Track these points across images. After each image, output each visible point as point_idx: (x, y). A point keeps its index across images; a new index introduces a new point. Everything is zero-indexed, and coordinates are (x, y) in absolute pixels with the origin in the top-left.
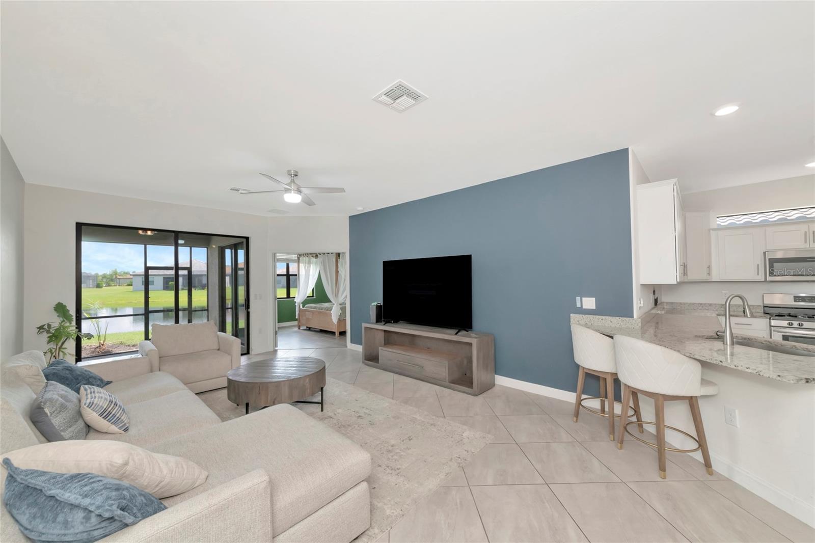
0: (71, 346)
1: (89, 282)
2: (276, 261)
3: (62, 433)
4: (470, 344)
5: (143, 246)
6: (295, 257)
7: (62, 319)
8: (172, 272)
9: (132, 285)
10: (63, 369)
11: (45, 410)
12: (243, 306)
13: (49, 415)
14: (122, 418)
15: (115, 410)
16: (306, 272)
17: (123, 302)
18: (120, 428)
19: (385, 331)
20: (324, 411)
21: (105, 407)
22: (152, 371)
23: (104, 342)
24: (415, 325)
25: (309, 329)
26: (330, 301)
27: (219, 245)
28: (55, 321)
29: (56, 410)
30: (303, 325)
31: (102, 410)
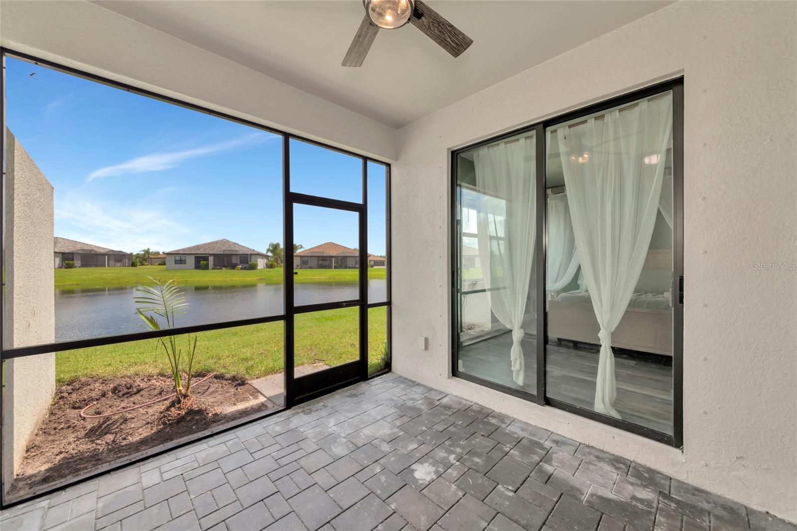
1: (125, 261)
9: (165, 264)
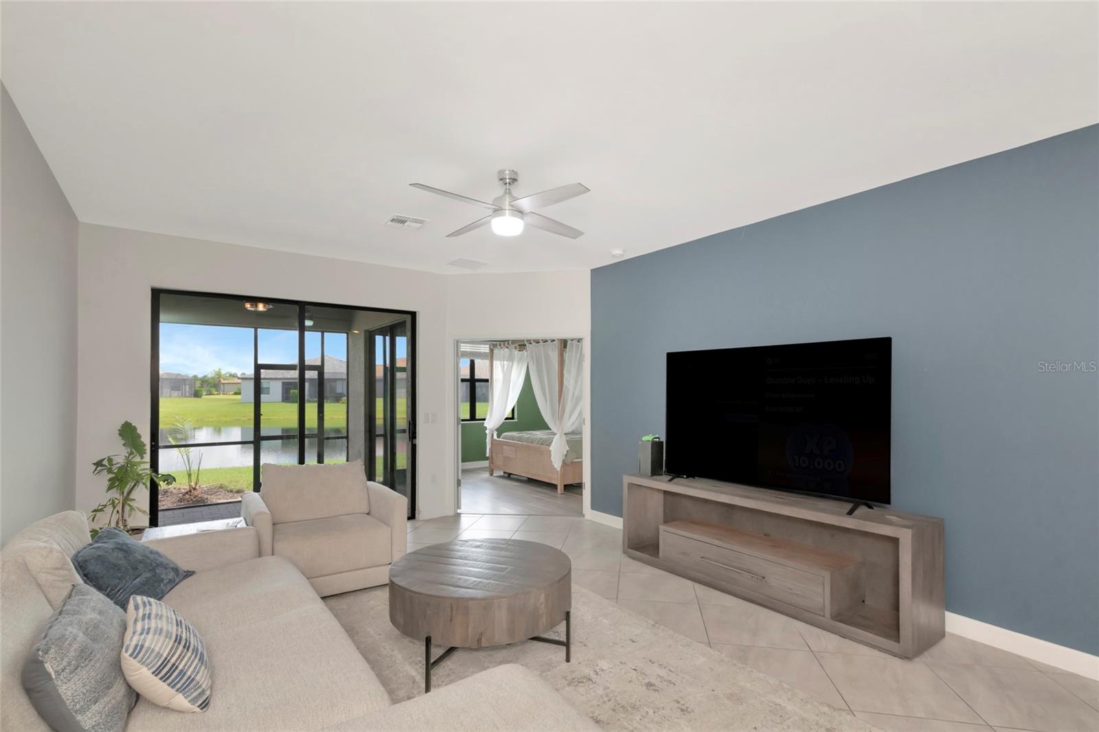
0: (141, 496)
1: (185, 388)
2: (460, 355)
3: (79, 717)
4: (895, 541)
5: (253, 329)
6: (485, 349)
7: (129, 450)
8: (295, 374)
9: (240, 394)
10: (113, 549)
11: (46, 665)
12: (404, 431)
13: (54, 677)
14: (198, 678)
15: (186, 659)
16: (504, 377)
17: (229, 419)
18: (193, 701)
19: (665, 492)
20: (573, 660)
21: (165, 655)
22: (260, 554)
23: (196, 484)
24: (730, 484)
25: (509, 476)
26: (546, 427)
27: (366, 329)
28: (119, 453)
29: (69, 664)
30: (499, 468)
31: (159, 663)
